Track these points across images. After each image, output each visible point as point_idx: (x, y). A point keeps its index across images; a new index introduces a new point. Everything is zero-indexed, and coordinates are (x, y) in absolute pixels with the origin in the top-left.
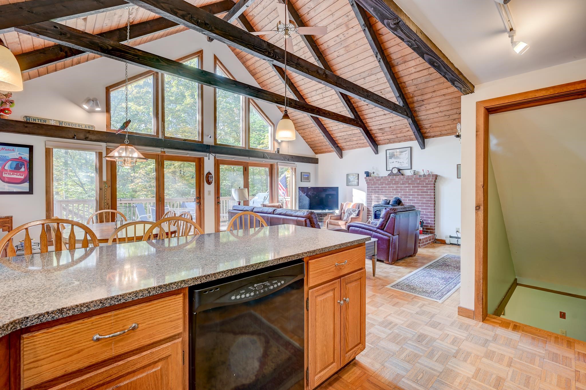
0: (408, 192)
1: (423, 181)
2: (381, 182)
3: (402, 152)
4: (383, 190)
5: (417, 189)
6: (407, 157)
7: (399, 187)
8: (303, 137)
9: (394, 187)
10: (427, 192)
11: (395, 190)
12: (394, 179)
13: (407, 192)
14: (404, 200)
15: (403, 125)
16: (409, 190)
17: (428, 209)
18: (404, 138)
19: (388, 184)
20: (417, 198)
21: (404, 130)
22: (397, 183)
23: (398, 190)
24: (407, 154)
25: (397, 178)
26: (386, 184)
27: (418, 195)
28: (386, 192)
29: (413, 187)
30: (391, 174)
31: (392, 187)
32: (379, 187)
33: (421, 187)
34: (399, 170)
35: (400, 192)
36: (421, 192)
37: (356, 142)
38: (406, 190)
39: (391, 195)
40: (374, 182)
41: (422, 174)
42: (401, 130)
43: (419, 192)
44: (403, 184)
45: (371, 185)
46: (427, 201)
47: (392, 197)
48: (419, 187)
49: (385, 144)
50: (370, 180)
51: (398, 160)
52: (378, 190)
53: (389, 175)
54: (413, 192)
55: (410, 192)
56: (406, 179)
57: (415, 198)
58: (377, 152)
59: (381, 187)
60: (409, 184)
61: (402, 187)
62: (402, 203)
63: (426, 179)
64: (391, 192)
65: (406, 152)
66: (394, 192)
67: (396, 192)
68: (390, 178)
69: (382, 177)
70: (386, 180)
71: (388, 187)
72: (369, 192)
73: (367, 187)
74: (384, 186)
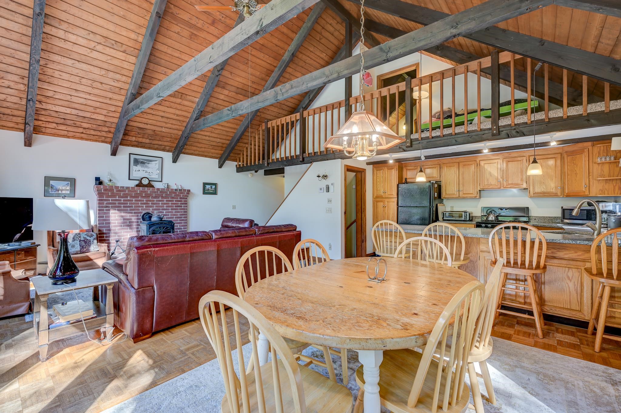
0: (161, 207)
1: (178, 195)
2: (123, 194)
3: (151, 161)
4: (127, 204)
5: (172, 204)
6: (158, 168)
7: (150, 201)
9: (143, 201)
10: (181, 206)
11: (144, 204)
12: (145, 192)
13: (159, 206)
15: (169, 134)
16: (162, 204)
17: (182, 223)
18: (156, 146)
19: (134, 197)
20: (171, 212)
21: (165, 139)
22: (147, 196)
23: (149, 204)
24: (157, 165)
25: (149, 190)
26: (131, 197)
27: (172, 209)
28: (132, 207)
29: (166, 201)
30: (140, 185)
31: (140, 201)
32: (121, 200)
33: (176, 201)
34: (150, 181)
35: (151, 207)
36: (176, 206)
37: (81, 130)
38: (159, 204)
39: (138, 210)
40: (113, 193)
41: (175, 187)
42: (164, 138)
43: (173, 207)
44: (155, 197)
45: (106, 198)
46: (181, 215)
47: (141, 213)
48: (173, 201)
49: (128, 145)
50: (106, 190)
51: (145, 169)
53: (137, 186)
54: (167, 207)
55: (163, 207)
56: (160, 192)
57: (169, 212)
58: (114, 153)
59: (124, 201)
60: (162, 197)
61: (154, 201)
63: (182, 193)
64: (139, 207)
65: (156, 162)
66: (143, 207)
67: (146, 207)
68: (137, 189)
69: (128, 188)
70: (133, 192)
71: (135, 200)
72: (102, 207)
73: (99, 200)
74: (129, 199)
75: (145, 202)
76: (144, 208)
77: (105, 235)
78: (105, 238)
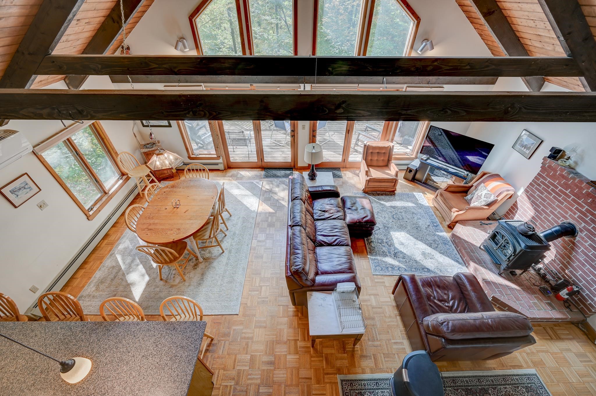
2: (565, 184)
4: (560, 196)
8: (481, 35)
9: (583, 207)
11: (581, 212)
14: (583, 238)
23: (587, 217)
26: (572, 192)
28: (562, 203)
31: (578, 204)
32: (557, 188)
35: (586, 222)
39: (567, 213)
40: (555, 174)
45: (547, 175)
47: (566, 218)
50: (550, 167)
52: (552, 190)
62: (575, 240)
64: (571, 210)
66: (575, 214)
67: (579, 217)
68: (588, 189)
71: (573, 200)
72: (535, 182)
73: (539, 174)
74: (567, 192)
75: (583, 210)
76: (576, 216)
77: (516, 209)
78: (514, 212)
